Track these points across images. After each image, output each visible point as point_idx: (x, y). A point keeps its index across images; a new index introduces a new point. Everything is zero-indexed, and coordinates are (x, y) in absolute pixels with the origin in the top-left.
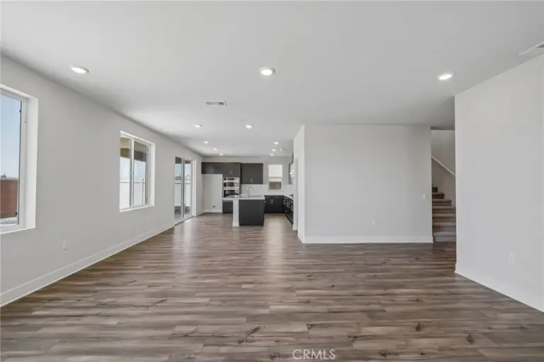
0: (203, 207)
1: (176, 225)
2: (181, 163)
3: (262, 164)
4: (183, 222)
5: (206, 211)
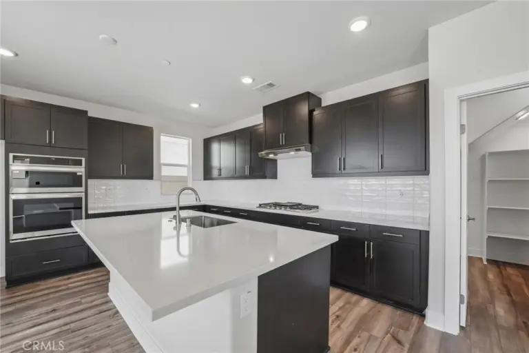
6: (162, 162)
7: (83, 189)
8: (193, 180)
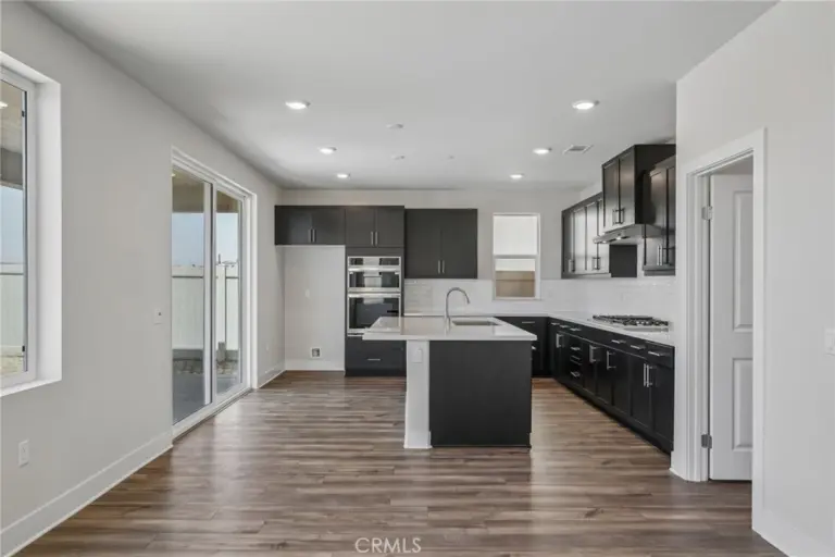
0: (282, 354)
1: (177, 441)
2: (199, 208)
3: (473, 213)
4: (209, 420)
5: (290, 366)
6: (496, 252)
7: (399, 290)
8: (542, 278)
